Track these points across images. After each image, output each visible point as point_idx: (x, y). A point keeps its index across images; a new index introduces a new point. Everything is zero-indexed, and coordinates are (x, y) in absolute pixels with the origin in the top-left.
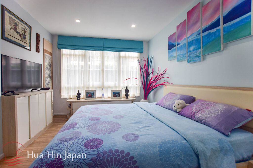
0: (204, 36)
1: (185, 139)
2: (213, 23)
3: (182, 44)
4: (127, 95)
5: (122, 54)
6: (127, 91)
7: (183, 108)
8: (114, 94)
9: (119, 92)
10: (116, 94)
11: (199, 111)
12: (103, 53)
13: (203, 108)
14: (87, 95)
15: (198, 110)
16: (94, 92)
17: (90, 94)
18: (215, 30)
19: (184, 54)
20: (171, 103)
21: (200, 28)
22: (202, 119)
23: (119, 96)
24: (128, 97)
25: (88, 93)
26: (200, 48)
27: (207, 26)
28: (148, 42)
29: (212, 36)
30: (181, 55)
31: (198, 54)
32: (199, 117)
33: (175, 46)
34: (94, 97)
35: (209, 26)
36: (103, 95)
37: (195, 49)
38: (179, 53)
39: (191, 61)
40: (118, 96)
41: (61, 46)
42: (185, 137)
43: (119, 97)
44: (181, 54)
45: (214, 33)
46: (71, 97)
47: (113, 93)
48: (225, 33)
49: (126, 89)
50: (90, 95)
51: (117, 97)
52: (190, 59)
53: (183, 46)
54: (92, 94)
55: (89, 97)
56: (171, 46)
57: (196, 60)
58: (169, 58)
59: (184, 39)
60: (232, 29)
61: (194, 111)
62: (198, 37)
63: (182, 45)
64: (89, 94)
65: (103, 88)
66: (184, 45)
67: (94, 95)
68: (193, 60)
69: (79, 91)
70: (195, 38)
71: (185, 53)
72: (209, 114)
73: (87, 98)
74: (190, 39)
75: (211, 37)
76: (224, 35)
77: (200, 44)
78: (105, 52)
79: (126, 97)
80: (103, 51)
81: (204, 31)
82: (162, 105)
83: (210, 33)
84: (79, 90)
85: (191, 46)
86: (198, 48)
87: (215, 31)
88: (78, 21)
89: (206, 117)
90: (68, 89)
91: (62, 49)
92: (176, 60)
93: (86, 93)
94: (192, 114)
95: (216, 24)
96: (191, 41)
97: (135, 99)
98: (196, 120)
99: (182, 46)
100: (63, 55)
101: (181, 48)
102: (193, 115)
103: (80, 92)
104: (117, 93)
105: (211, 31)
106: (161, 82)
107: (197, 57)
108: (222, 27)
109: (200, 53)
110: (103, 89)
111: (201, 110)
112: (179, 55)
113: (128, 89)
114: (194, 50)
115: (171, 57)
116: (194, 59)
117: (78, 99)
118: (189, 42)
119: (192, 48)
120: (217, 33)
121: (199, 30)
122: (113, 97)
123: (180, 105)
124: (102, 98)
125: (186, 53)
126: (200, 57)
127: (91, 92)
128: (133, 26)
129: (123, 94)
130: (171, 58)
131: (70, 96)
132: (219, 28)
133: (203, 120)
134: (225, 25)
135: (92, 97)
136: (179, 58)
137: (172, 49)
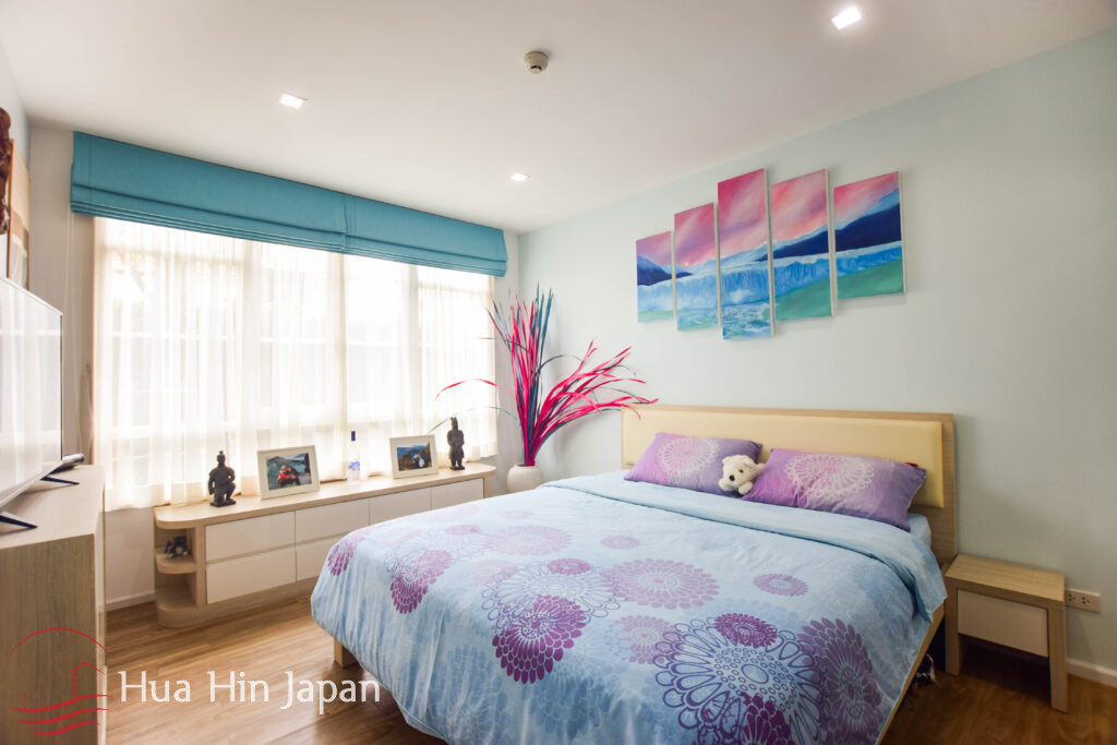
0: (781, 268)
1: (872, 556)
2: (807, 238)
3: (698, 276)
4: (457, 456)
5: (426, 273)
6: (456, 437)
7: (754, 480)
8: (405, 456)
9: (425, 444)
10: (412, 457)
11: (813, 482)
12: (342, 263)
13: (820, 471)
14: (269, 475)
15: (809, 480)
16: (307, 456)
17: (288, 466)
18: (812, 259)
19: (707, 310)
20: (697, 468)
21: (765, 243)
22: (833, 501)
23: (428, 463)
24: (460, 463)
25: (275, 465)
26: (766, 300)
27: (789, 244)
28: (523, 238)
29: (806, 274)
30: (696, 309)
31: (760, 318)
32: (822, 498)
33: (668, 277)
34: (310, 482)
35: (797, 244)
36: (354, 466)
37: (751, 300)
38: (686, 304)
39: (736, 334)
40: (422, 463)
41: (97, 199)
42: (869, 552)
43: (425, 466)
44: (697, 307)
45: (812, 267)
46: (167, 497)
47: (398, 449)
48: (842, 274)
49: (450, 428)
50: (287, 473)
51: (416, 466)
52: (732, 328)
53: (704, 283)
54: (300, 468)
55: (284, 483)
56: (649, 276)
57: (752, 333)
58: (640, 314)
59: (705, 261)
60: (860, 269)
61: (800, 483)
62: (759, 267)
63: (698, 282)
64: (279, 466)
65: (353, 433)
66: (709, 283)
67: (308, 470)
68: (744, 333)
69: (221, 458)
70: (749, 269)
71: (712, 306)
72: (845, 486)
73: (271, 488)
74: (730, 268)
75: (802, 274)
76: (839, 279)
77: (766, 288)
78: (349, 258)
79: (454, 464)
80: (343, 252)
81: (779, 254)
82: (657, 478)
83: (798, 264)
84: (224, 453)
85: (735, 289)
86: (759, 298)
87: (814, 262)
88: (291, 101)
89: (841, 496)
90: (143, 450)
91: (97, 219)
92: (675, 323)
93: (265, 463)
94: (796, 492)
95: (817, 245)
96: (733, 275)
97: (493, 468)
98: (814, 506)
99: (701, 284)
100: (104, 250)
101: (695, 289)
102: (801, 494)
103: (227, 464)
104: (414, 451)
105: (804, 260)
106: (602, 395)
107: (756, 323)
108: (832, 255)
109: (766, 313)
110: (353, 439)
111: (817, 478)
112: (686, 309)
113: (460, 428)
114: (746, 302)
115: (650, 310)
116: (746, 329)
117: (219, 503)
118: (728, 276)
119: (738, 296)
120: (820, 271)
121: (761, 246)
122: (400, 469)
123: (746, 471)
124: (349, 483)
125: (716, 308)
126: (766, 324)
127: (292, 458)
128: (519, 178)
129: (442, 449)
130: (649, 313)
131: (159, 490)
132: (824, 256)
133: (836, 503)
134: (841, 254)
135: (298, 483)
136: (689, 320)
137: (655, 286)
